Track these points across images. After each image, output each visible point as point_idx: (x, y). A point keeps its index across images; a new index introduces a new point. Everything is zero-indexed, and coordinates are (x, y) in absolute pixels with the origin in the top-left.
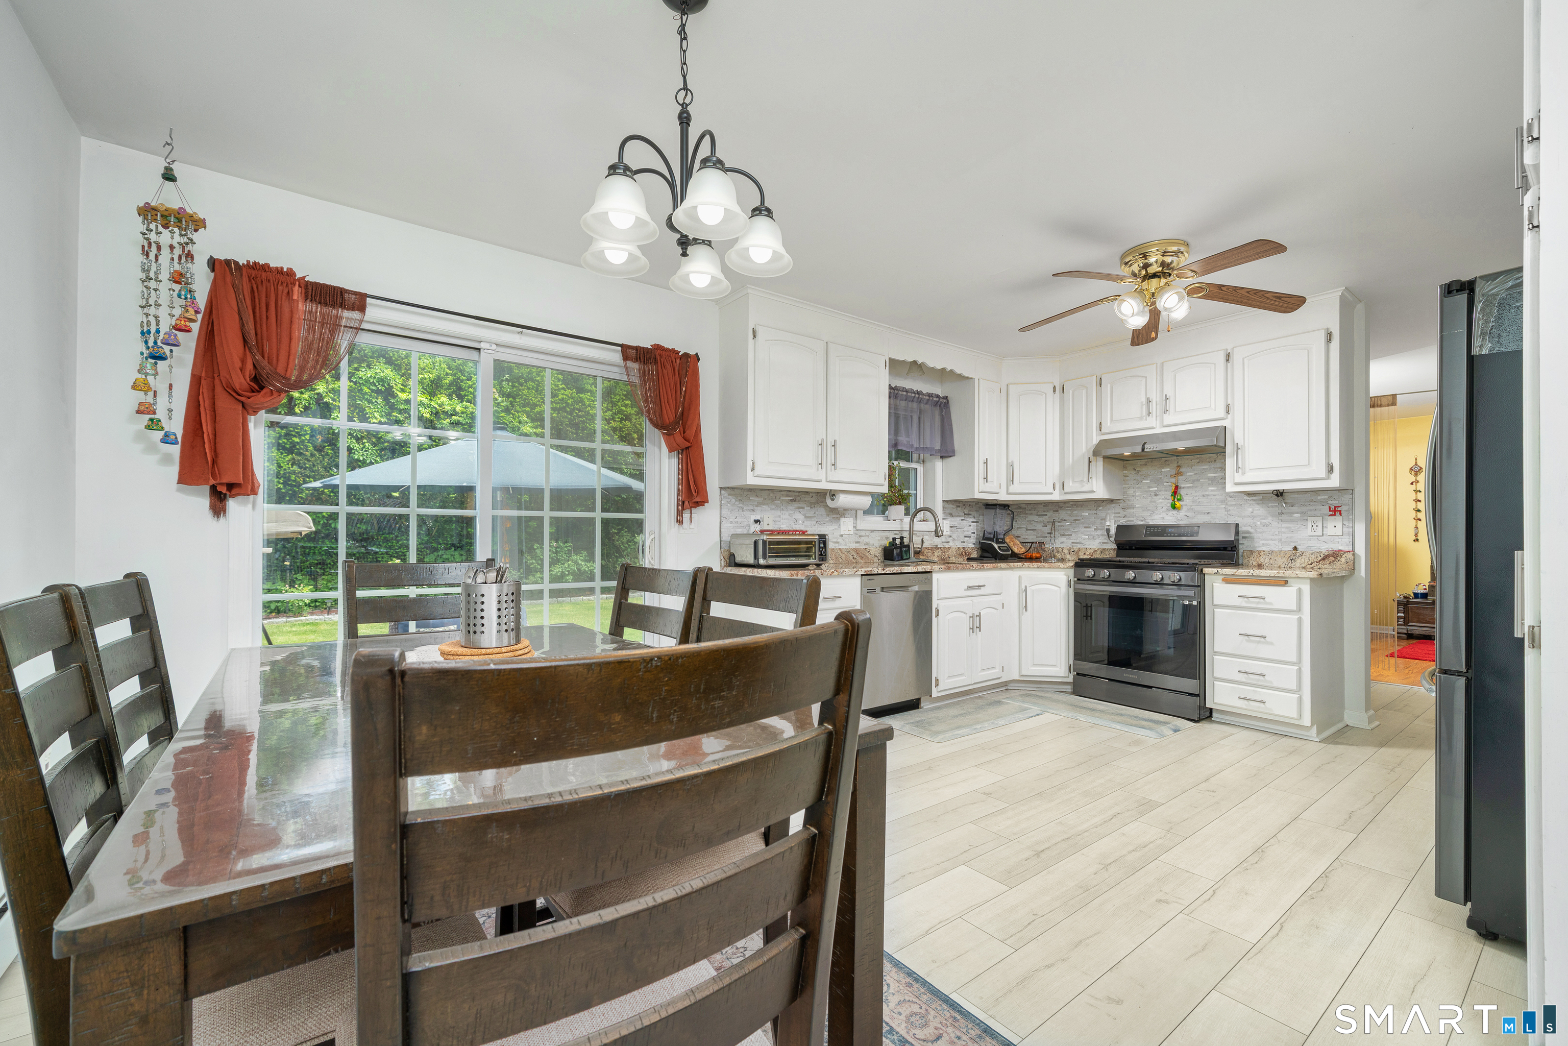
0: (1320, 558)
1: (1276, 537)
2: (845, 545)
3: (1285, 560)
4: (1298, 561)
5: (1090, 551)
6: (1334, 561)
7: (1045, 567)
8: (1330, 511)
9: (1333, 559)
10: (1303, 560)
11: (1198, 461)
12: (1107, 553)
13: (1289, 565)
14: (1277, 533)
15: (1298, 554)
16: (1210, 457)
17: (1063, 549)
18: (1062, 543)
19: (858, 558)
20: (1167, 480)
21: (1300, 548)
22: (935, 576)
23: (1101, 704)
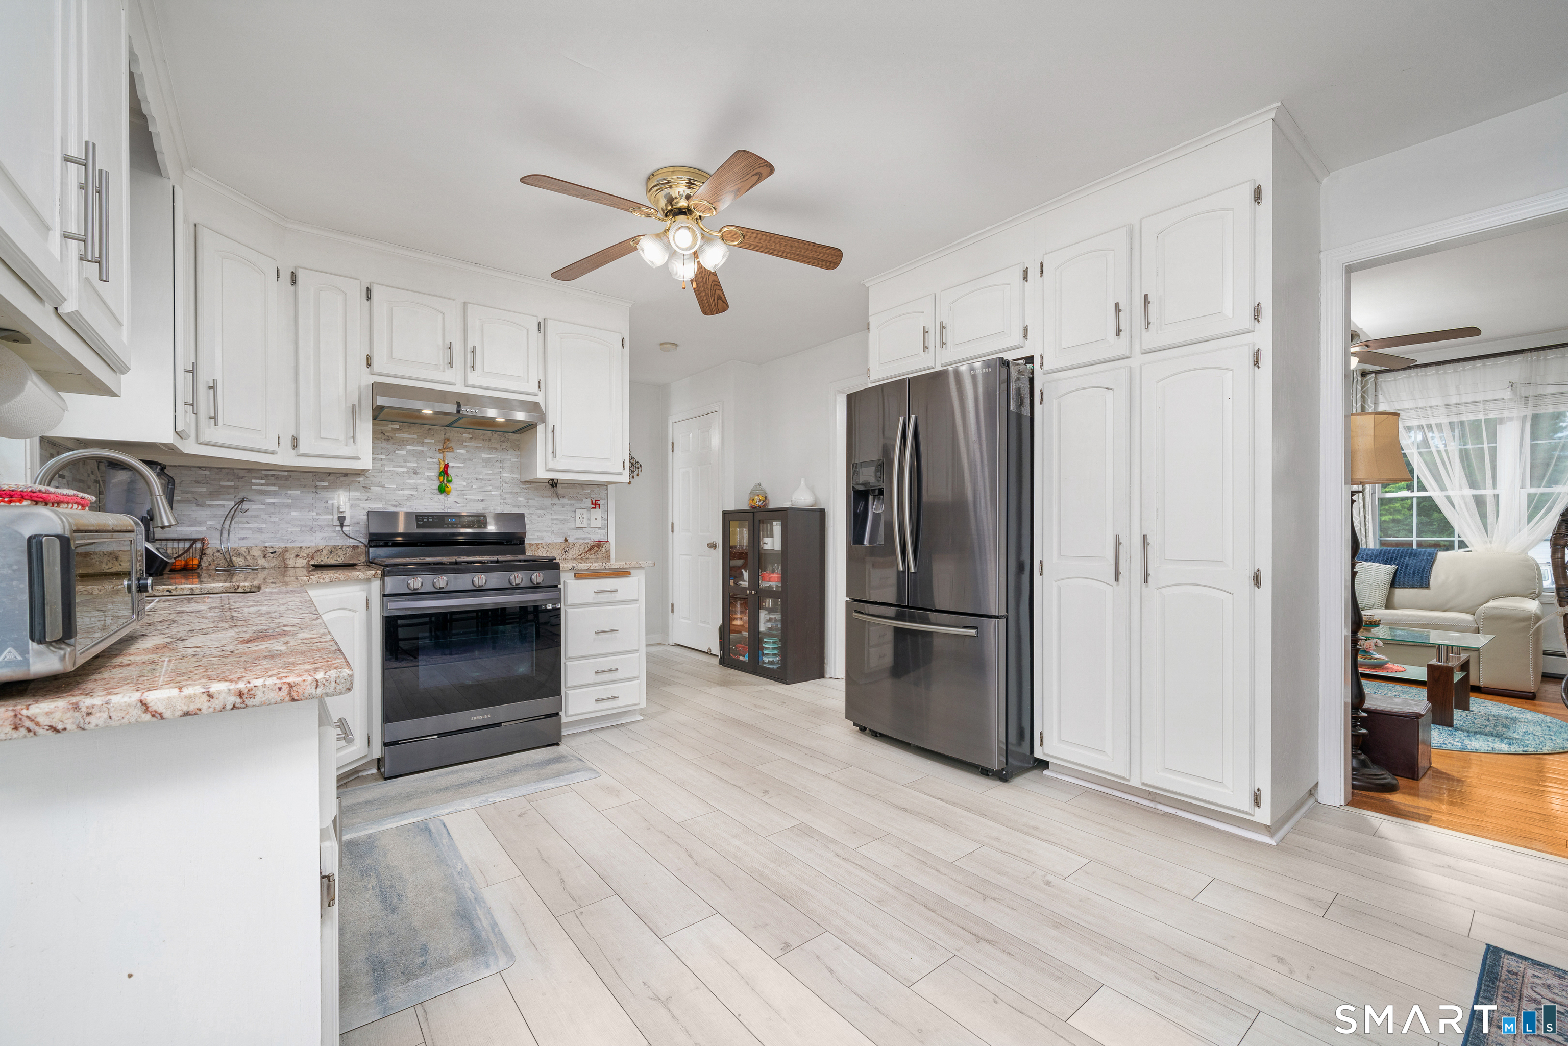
0: (587, 549)
1: (550, 529)
3: (560, 551)
4: (571, 552)
6: (598, 551)
8: (592, 504)
9: (597, 549)
10: (574, 551)
11: (470, 436)
12: (340, 552)
13: (563, 557)
14: (550, 524)
15: (570, 546)
16: (484, 435)
20: (431, 455)
21: (570, 540)
23: (457, 771)
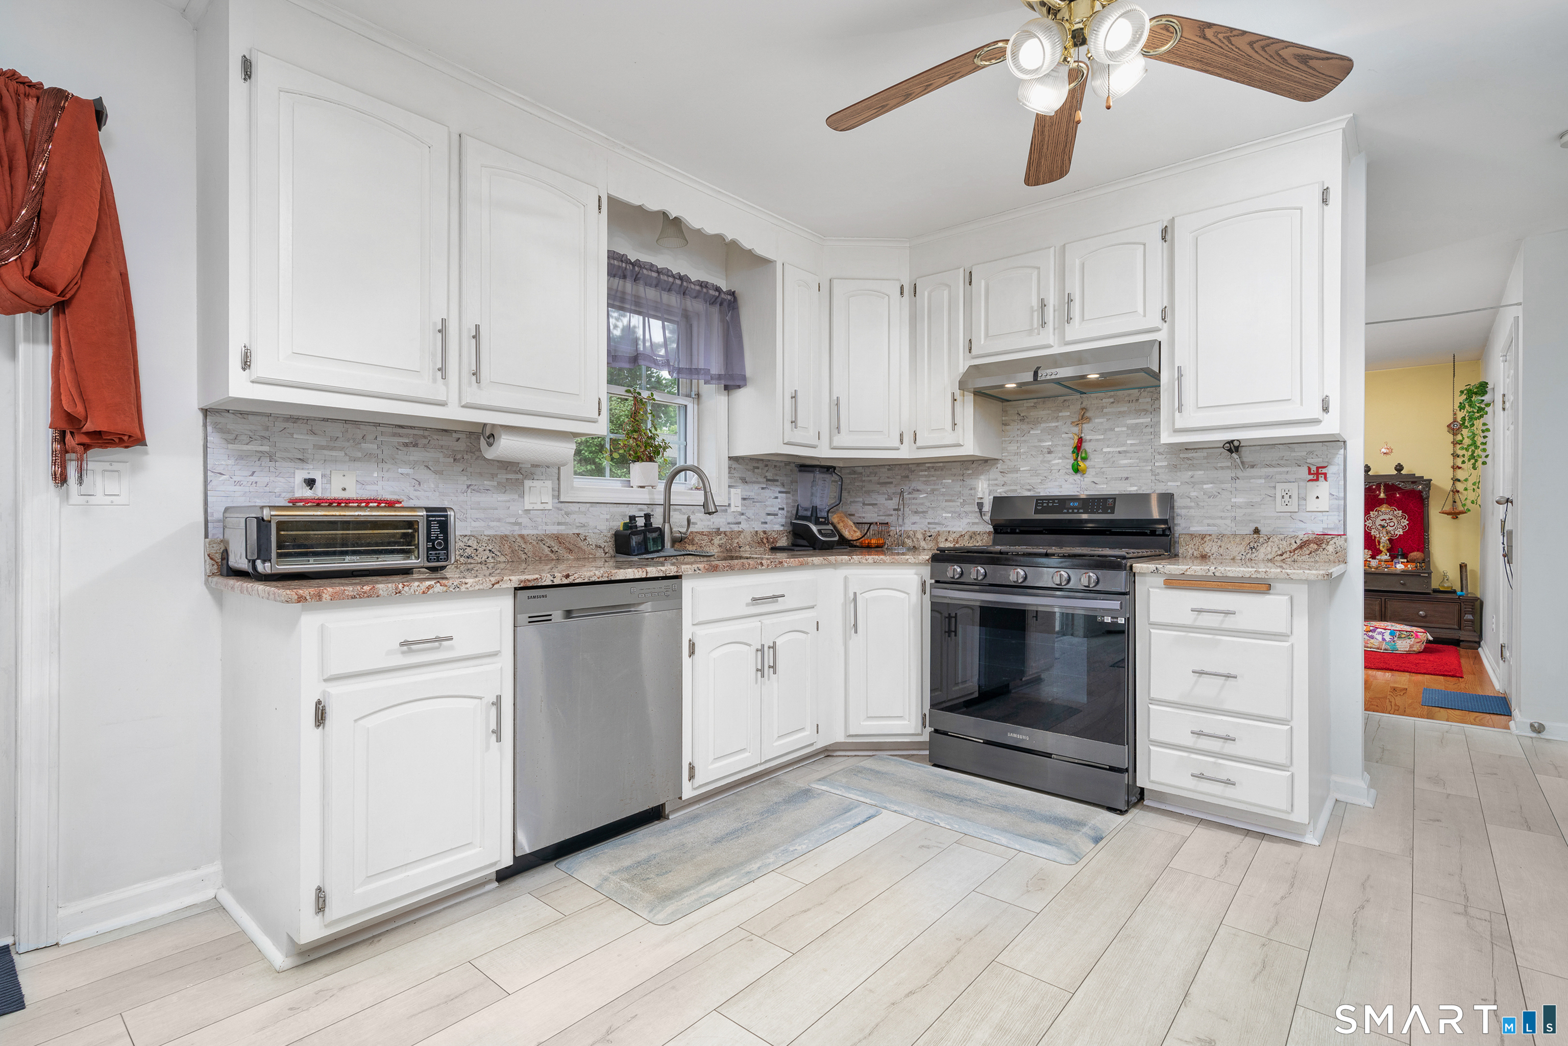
0: (1295, 546)
1: (1228, 514)
2: (536, 528)
3: (1241, 548)
4: (1262, 550)
5: (954, 536)
6: (1316, 550)
7: (885, 562)
8: (1310, 473)
9: (1316, 547)
10: (1269, 549)
11: (1112, 400)
12: (978, 538)
13: (1248, 556)
14: (1229, 507)
15: (1261, 540)
16: (1129, 395)
17: (915, 532)
18: (914, 523)
19: (562, 552)
20: (1066, 430)
21: (1264, 531)
22: (687, 586)
23: (973, 783)
